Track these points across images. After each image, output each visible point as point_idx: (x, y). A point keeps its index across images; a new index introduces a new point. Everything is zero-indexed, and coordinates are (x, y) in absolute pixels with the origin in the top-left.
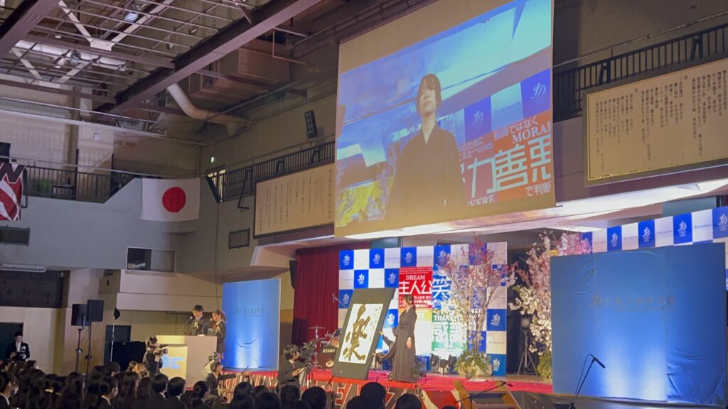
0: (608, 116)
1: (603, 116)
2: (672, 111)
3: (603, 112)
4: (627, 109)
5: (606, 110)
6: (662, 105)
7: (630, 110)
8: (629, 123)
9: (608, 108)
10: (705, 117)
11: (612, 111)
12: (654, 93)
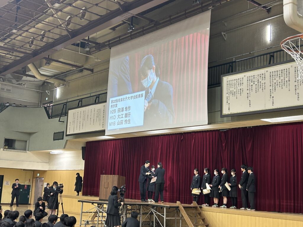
0: (232, 87)
1: (230, 87)
2: (260, 86)
3: (230, 85)
4: (241, 84)
5: (231, 84)
6: (256, 83)
7: (242, 85)
8: (241, 90)
9: (232, 83)
10: (275, 89)
11: (234, 85)
12: (253, 78)
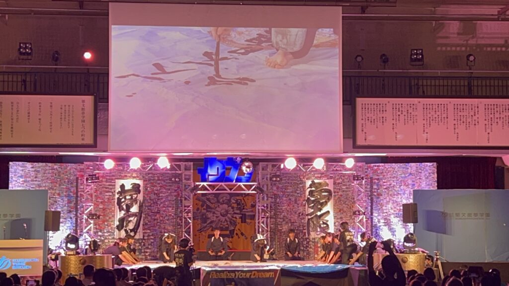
0: (370, 112)
1: (367, 112)
2: (411, 117)
4: (383, 111)
6: (405, 113)
8: (384, 119)
9: (370, 108)
10: (430, 124)
11: (373, 110)
12: (400, 106)
